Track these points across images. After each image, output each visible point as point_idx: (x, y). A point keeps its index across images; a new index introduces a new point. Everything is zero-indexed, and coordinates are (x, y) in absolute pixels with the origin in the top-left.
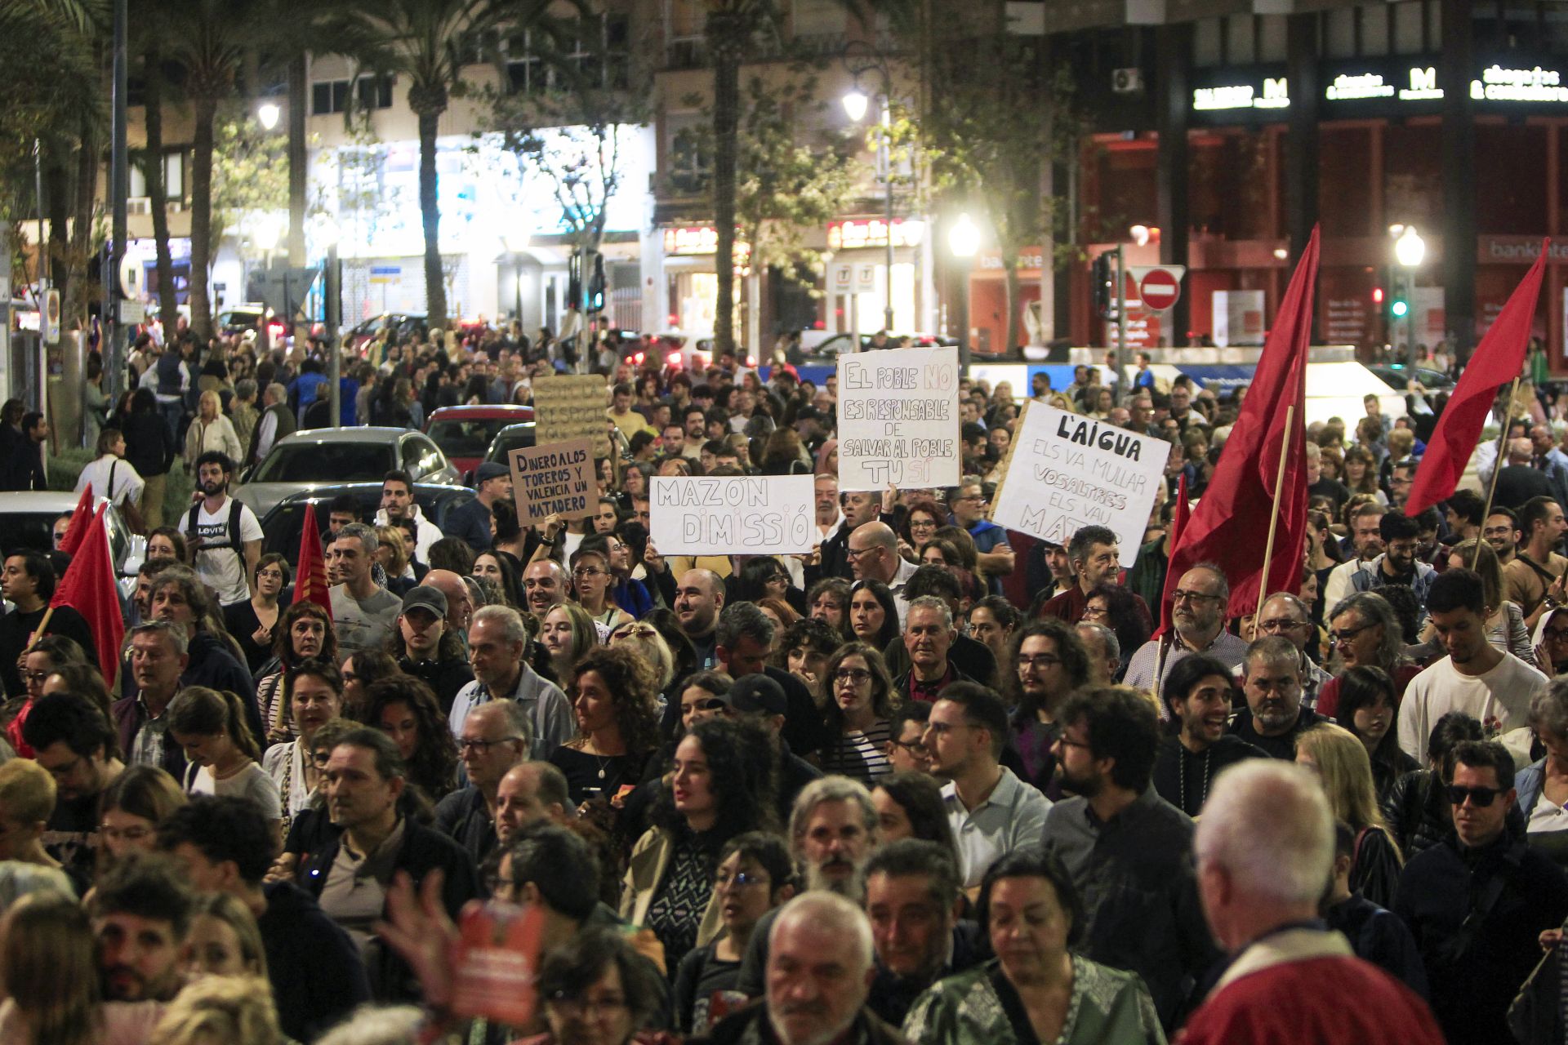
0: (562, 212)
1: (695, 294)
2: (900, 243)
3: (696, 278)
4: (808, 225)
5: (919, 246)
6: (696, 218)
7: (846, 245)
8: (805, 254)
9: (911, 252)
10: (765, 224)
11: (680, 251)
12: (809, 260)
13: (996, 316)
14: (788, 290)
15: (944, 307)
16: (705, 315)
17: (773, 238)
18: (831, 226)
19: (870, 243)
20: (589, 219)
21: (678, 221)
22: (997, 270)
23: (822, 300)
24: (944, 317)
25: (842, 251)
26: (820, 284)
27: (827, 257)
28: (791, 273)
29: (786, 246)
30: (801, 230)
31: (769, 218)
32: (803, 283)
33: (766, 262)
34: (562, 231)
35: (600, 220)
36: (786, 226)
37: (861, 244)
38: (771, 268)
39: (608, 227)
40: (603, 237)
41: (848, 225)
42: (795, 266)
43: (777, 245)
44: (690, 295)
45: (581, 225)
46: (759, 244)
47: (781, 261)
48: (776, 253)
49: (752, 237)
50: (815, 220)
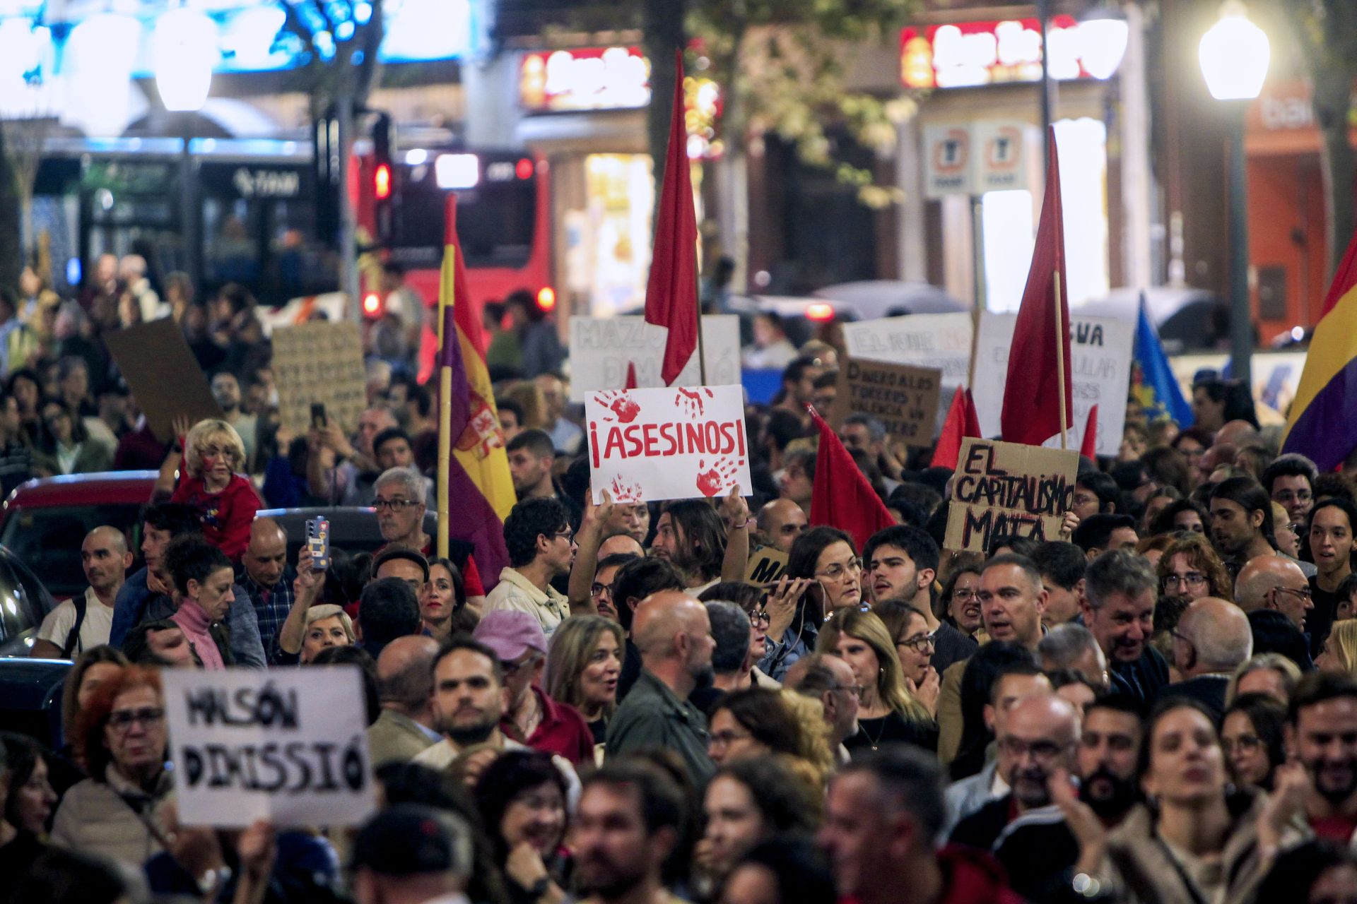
0: (280, 17)
1: (595, 202)
2: (1073, 74)
3: (599, 166)
4: (855, 38)
5: (1116, 80)
6: (594, 26)
7: (946, 81)
8: (850, 106)
9: (1096, 94)
10: (756, 38)
11: (560, 104)
12: (859, 118)
13: (1299, 239)
14: (813, 189)
15: (1177, 222)
16: (622, 252)
17: (775, 70)
18: (908, 37)
19: (1001, 75)
20: (346, 30)
21: (554, 33)
22: (1302, 129)
23: (892, 211)
24: (1178, 244)
25: (938, 97)
26: (884, 173)
27: (901, 110)
28: (817, 149)
29: (805, 85)
30: (839, 49)
31: (763, 22)
32: (846, 173)
33: (759, 125)
34: (281, 60)
35: (370, 34)
36: (805, 43)
37: (978, 77)
38: (772, 139)
39: (393, 46)
40: (377, 74)
41: (947, 35)
42: (828, 133)
43: (785, 86)
44: (582, 205)
45: (325, 43)
46: (743, 85)
47: (796, 123)
48: (779, 106)
49: (725, 67)
50: (873, 29)
